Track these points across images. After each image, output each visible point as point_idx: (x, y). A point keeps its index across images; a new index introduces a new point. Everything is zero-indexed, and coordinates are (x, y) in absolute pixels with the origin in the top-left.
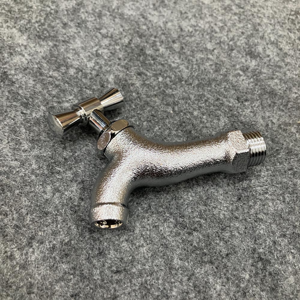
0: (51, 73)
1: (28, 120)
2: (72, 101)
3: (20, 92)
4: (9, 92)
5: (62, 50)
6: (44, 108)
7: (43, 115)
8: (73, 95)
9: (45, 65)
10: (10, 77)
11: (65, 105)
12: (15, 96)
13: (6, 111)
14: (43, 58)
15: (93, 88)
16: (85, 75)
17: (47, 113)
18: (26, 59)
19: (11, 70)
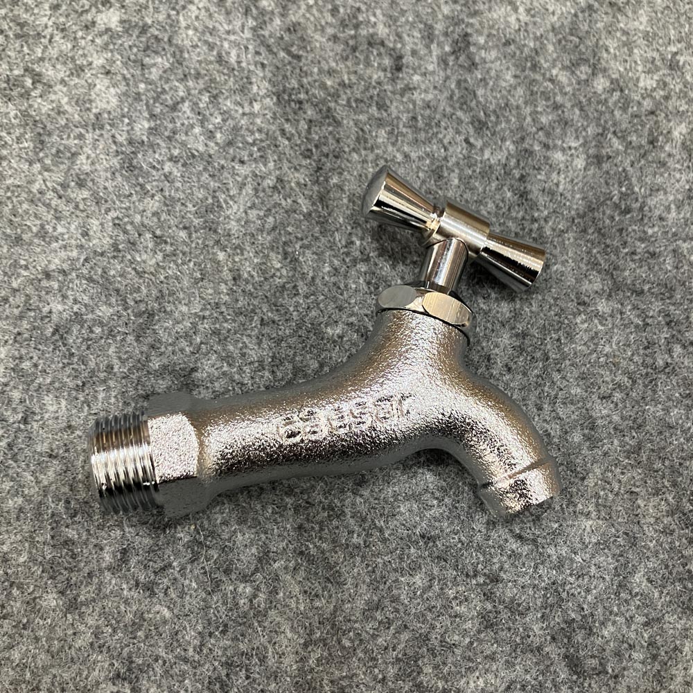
0: (554, 72)
1: (473, 161)
2: (573, 151)
3: (480, 92)
4: (459, 83)
5: (600, 25)
6: (512, 147)
7: (504, 161)
8: (581, 141)
9: (551, 48)
10: (472, 49)
11: (556, 156)
12: (465, 97)
13: (438, 125)
14: (553, 29)
15: (629, 139)
16: (625, 104)
17: (513, 162)
18: (518, 20)
19: (479, 33)
